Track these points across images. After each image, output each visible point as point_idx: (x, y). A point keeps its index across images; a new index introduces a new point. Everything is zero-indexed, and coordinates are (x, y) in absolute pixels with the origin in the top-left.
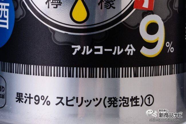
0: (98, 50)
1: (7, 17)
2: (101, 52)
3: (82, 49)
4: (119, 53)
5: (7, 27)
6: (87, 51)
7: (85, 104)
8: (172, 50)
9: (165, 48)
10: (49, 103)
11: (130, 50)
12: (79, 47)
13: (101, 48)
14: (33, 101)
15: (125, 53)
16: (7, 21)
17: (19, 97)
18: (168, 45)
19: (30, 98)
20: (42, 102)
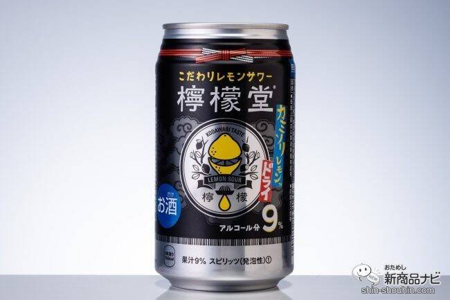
0: (237, 228)
1: (175, 207)
2: (239, 229)
3: (226, 227)
5: (175, 214)
6: (230, 229)
7: (228, 263)
8: (282, 227)
9: (278, 226)
10: (205, 263)
11: (257, 227)
12: (224, 226)
13: (239, 226)
14: (194, 261)
15: (253, 230)
16: (175, 210)
17: (185, 260)
18: (280, 224)
19: (192, 260)
20: (200, 262)
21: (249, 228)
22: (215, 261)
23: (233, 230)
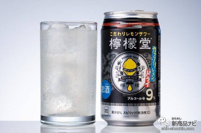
1: (109, 90)
2: (136, 99)
3: (131, 98)
4: (141, 99)
5: (109, 93)
6: (132, 99)
7: (131, 114)
8: (155, 99)
10: (121, 113)
11: (144, 98)
12: (130, 98)
13: (136, 98)
14: (117, 113)
15: (142, 99)
16: (109, 91)
17: (113, 112)
18: (154, 97)
20: (119, 113)
21: (140, 99)
22: (126, 113)
23: (133, 99)
